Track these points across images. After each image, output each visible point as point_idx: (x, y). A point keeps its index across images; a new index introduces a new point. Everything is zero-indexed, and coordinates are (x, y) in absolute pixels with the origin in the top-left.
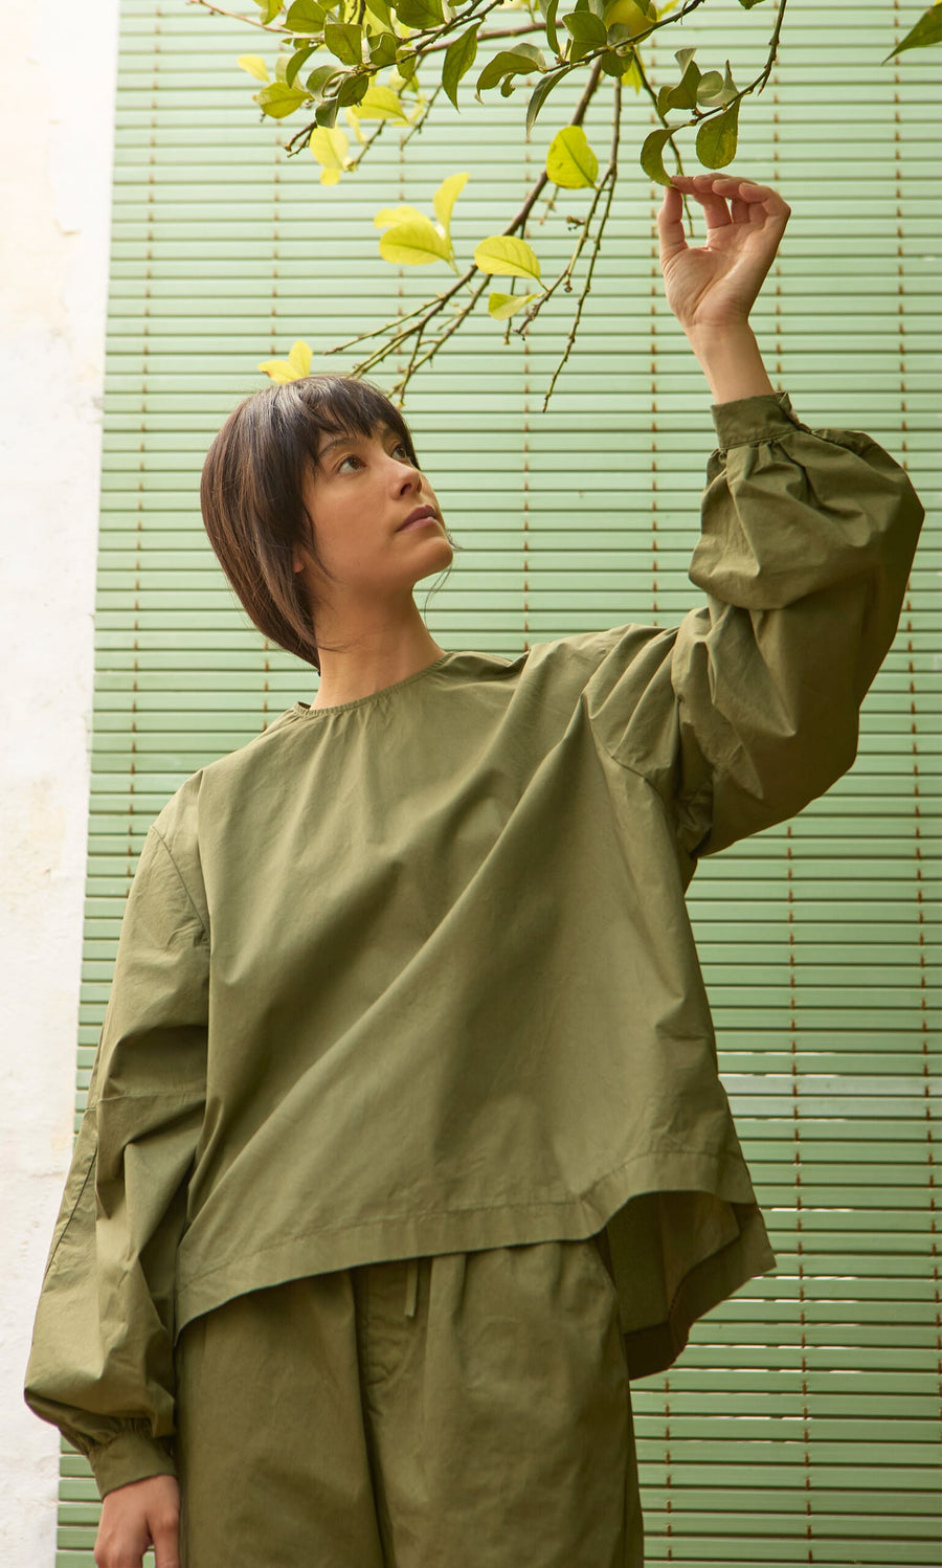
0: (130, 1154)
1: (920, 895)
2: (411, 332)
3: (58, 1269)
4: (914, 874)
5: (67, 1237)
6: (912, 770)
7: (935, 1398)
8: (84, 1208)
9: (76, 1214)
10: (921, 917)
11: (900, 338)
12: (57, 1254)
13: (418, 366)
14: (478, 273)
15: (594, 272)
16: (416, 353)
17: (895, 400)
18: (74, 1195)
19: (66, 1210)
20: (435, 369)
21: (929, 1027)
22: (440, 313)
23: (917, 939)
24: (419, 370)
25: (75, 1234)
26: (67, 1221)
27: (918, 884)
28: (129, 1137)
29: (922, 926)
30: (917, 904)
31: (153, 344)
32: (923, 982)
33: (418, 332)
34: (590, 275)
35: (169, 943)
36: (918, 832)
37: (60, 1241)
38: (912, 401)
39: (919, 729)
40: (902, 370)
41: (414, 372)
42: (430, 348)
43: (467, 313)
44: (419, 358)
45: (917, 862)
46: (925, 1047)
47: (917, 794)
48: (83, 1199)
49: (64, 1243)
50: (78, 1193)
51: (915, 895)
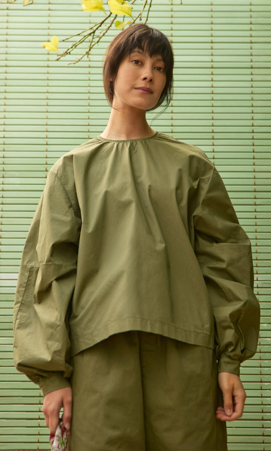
0: (54, 284)
1: (256, 217)
2: (90, 34)
3: (20, 321)
4: (254, 210)
5: (21, 310)
6: (253, 177)
7: (259, 375)
8: (25, 300)
9: (23, 302)
10: (256, 224)
11: (251, 38)
12: (19, 316)
13: (93, 46)
14: (112, 15)
15: (149, 16)
16: (92, 42)
17: (248, 58)
18: (21, 295)
19: (19, 300)
20: (99, 47)
21: (258, 259)
22: (100, 28)
23: (255, 231)
24: (94, 47)
25: (24, 308)
26: (20, 304)
27: (255, 213)
28: (54, 278)
29: (256, 227)
30: (255, 220)
31: (9, 38)
32: (256, 244)
33: (92, 34)
34: (148, 17)
35: (66, 213)
36: (255, 197)
37: (18, 311)
38: (254, 58)
39: (255, 164)
40: (251, 49)
41: (92, 48)
42: (96, 40)
43: (108, 28)
44: (93, 44)
45: (255, 206)
46: (257, 265)
47: (255, 185)
48: (25, 296)
49: (20, 312)
50: (23, 294)
51: (254, 217)
